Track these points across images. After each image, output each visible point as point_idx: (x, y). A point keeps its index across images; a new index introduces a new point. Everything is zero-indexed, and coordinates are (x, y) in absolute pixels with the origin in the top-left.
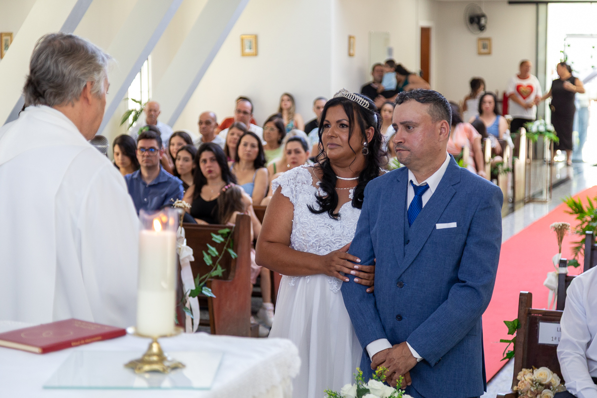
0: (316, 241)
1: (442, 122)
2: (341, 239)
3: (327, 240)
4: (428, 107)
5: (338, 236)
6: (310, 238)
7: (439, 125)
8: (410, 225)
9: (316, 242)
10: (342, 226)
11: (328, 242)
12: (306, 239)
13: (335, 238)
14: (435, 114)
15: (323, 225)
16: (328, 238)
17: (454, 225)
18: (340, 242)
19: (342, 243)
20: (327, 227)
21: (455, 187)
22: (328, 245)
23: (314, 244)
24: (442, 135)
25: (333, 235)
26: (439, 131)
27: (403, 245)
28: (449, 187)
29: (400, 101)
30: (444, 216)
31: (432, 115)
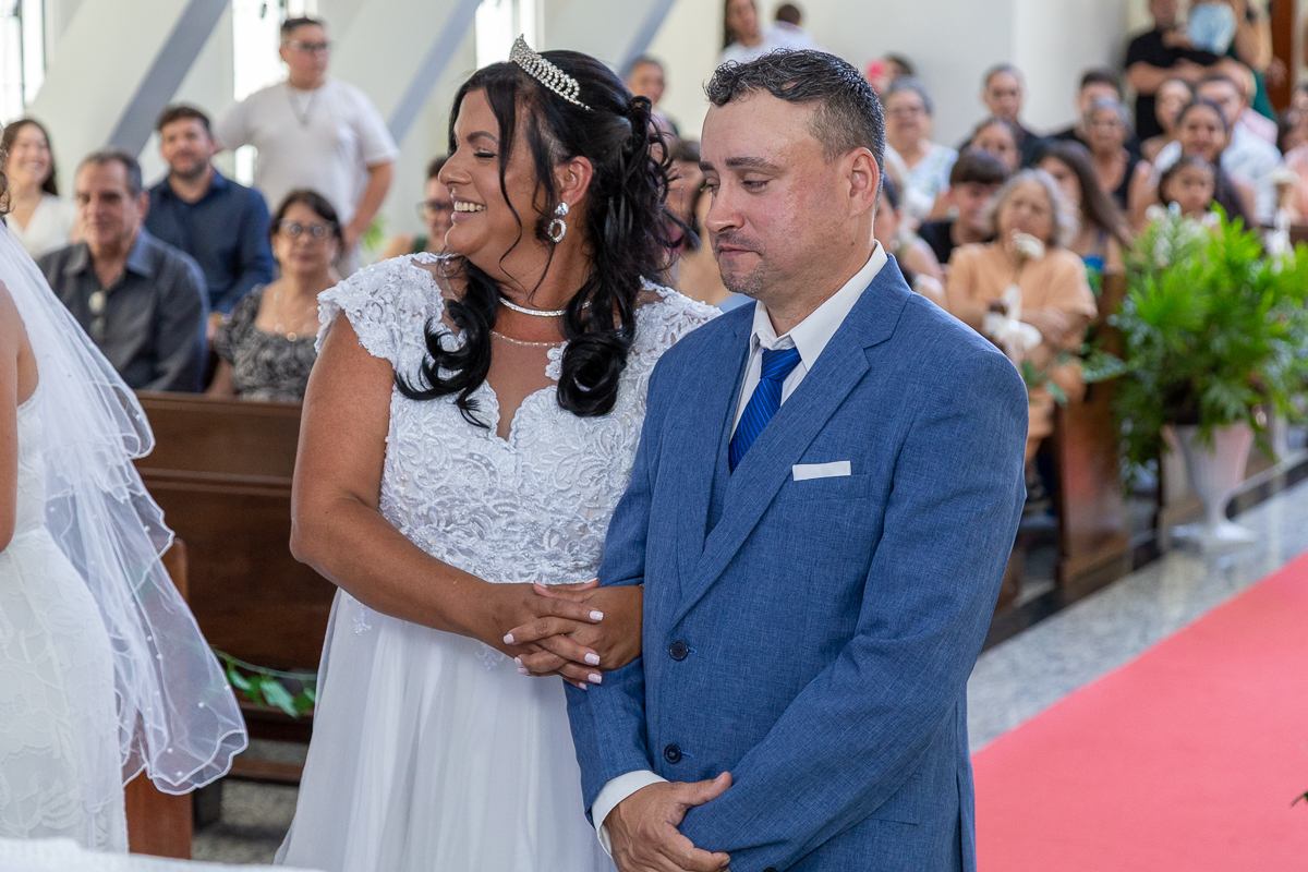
0: (441, 503)
1: (856, 153)
2: (515, 506)
3: (474, 505)
4: (811, 113)
5: (506, 497)
6: (421, 496)
7: (845, 164)
8: (732, 465)
9: (439, 509)
10: (520, 469)
11: (475, 511)
12: (410, 496)
13: (497, 502)
14: (833, 132)
15: (464, 457)
16: (477, 501)
17: (842, 469)
18: (511, 514)
19: (518, 518)
20: (477, 467)
21: (872, 353)
22: (474, 520)
23: (432, 513)
24: (858, 197)
25: (491, 491)
26: (849, 186)
27: (703, 530)
28: (855, 352)
29: (722, 95)
30: (820, 441)
31: (823, 137)
